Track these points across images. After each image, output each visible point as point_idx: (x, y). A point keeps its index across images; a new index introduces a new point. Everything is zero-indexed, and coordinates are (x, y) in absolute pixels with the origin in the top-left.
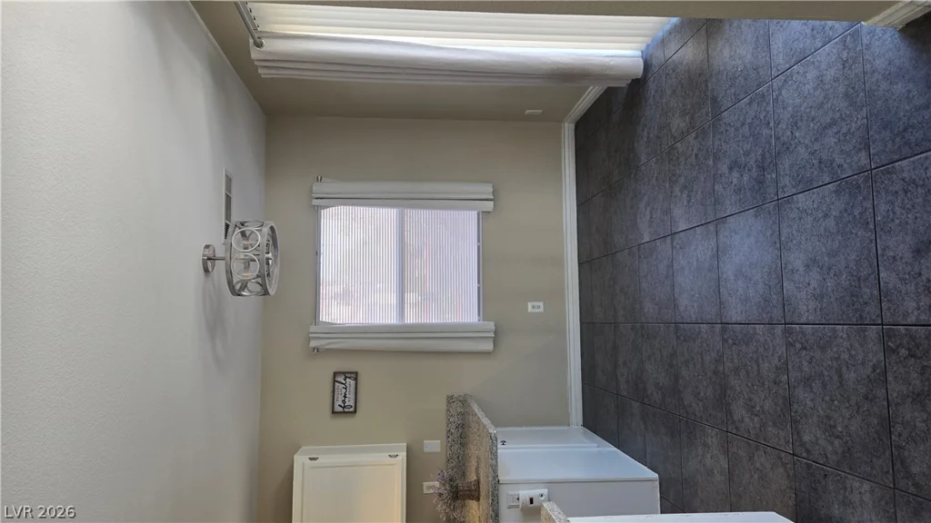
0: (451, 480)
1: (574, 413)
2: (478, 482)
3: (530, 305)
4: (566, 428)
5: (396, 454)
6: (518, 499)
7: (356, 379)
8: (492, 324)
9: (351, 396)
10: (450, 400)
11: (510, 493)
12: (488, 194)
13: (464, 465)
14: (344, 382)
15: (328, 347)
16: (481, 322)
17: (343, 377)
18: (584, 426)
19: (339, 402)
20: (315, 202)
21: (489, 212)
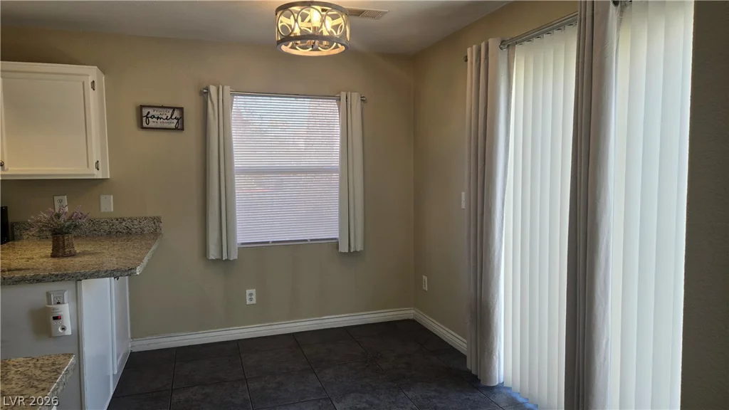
0: (76, 226)
1: (145, 342)
2: (73, 255)
3: (253, 291)
4: (129, 336)
5: (100, 168)
6: (59, 303)
7: (176, 129)
8: (236, 257)
9: (159, 124)
10: (157, 220)
11: (66, 293)
12: (355, 247)
13: (87, 236)
14: (173, 117)
15: (209, 102)
16: (237, 246)
17: (178, 117)
18: (132, 353)
19: (152, 112)
20: (343, 95)
21: (338, 248)
